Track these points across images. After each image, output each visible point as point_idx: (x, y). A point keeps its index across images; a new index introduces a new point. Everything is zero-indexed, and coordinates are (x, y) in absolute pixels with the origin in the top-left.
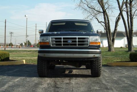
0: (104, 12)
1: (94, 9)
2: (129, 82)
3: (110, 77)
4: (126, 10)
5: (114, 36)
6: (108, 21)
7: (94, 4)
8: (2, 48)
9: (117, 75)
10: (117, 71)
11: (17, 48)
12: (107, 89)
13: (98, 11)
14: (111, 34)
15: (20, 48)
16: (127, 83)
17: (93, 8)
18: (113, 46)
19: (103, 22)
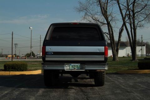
0: (108, 24)
1: (99, 21)
2: (144, 87)
3: (126, 83)
4: (129, 22)
5: (118, 46)
6: (112, 32)
7: (98, 16)
8: (9, 59)
9: (131, 81)
10: (129, 78)
11: (22, 59)
12: (128, 92)
13: (102, 23)
14: (115, 45)
15: (26, 59)
16: (143, 87)
17: (97, 19)
18: (117, 55)
19: (107, 33)
